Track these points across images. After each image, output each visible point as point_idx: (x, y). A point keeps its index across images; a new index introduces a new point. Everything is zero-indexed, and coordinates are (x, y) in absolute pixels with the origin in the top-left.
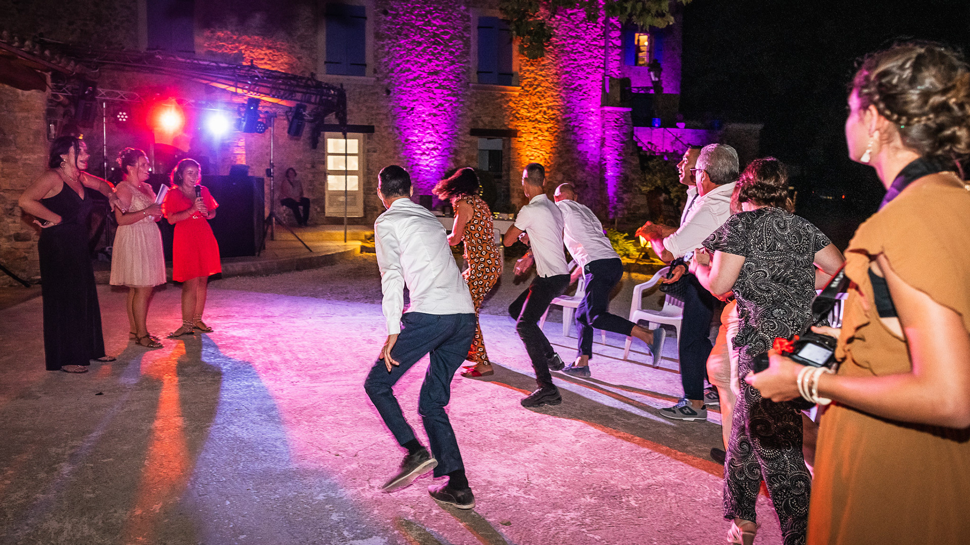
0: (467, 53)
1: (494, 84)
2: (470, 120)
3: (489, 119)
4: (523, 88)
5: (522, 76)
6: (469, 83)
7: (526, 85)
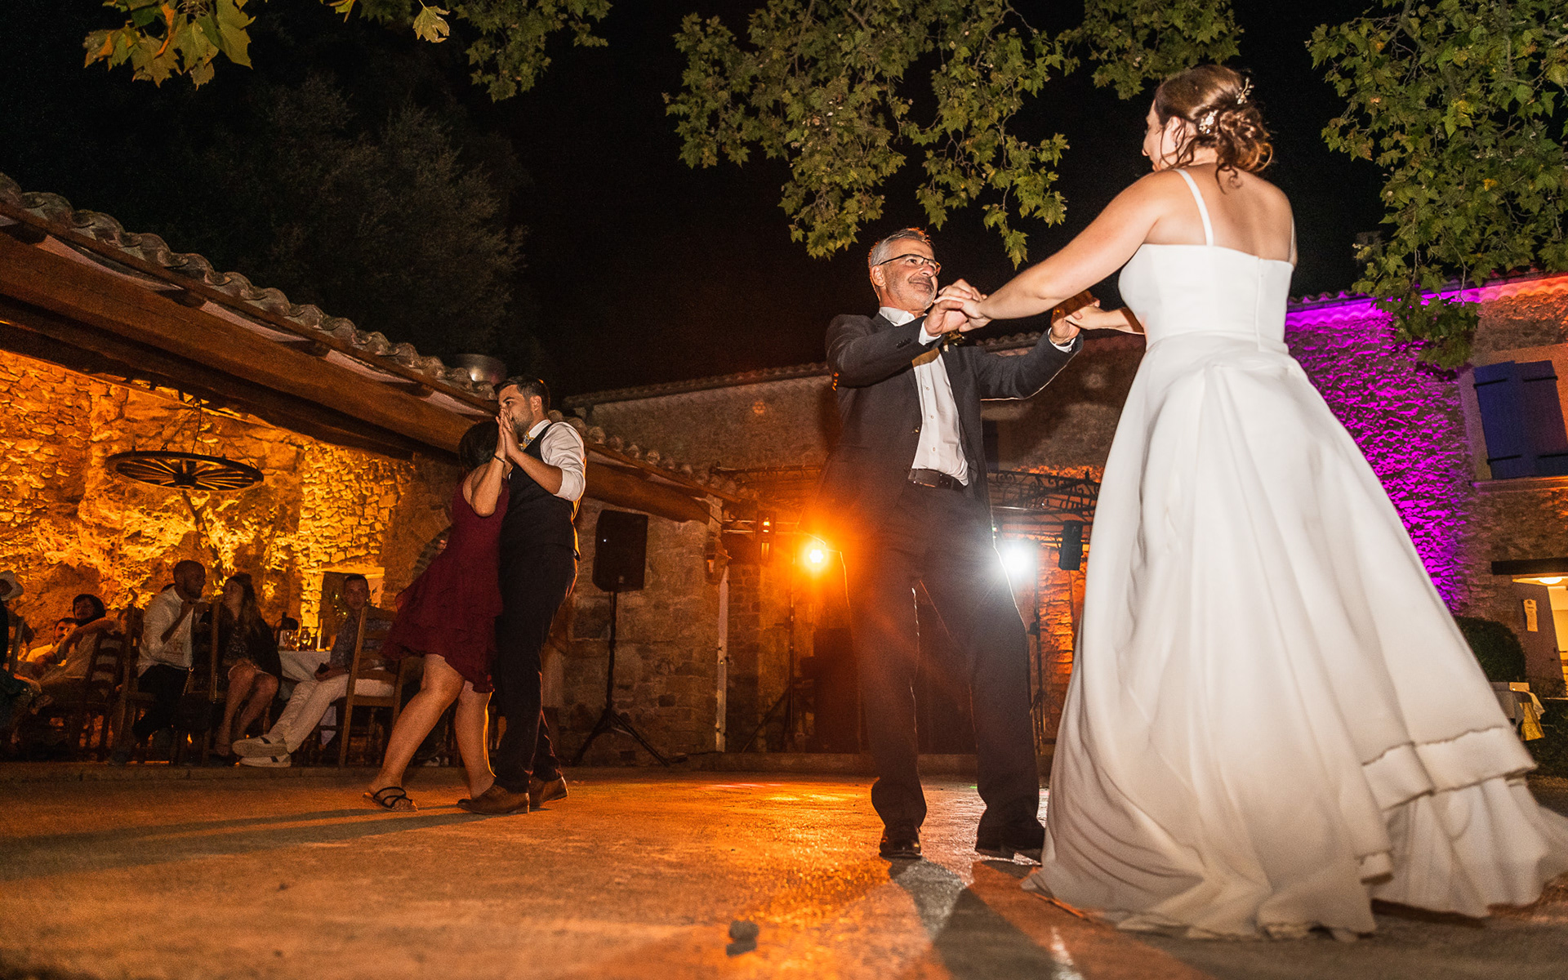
0: (1461, 433)
1: (1532, 476)
2: (1488, 547)
3: (1532, 540)
6: (1475, 480)
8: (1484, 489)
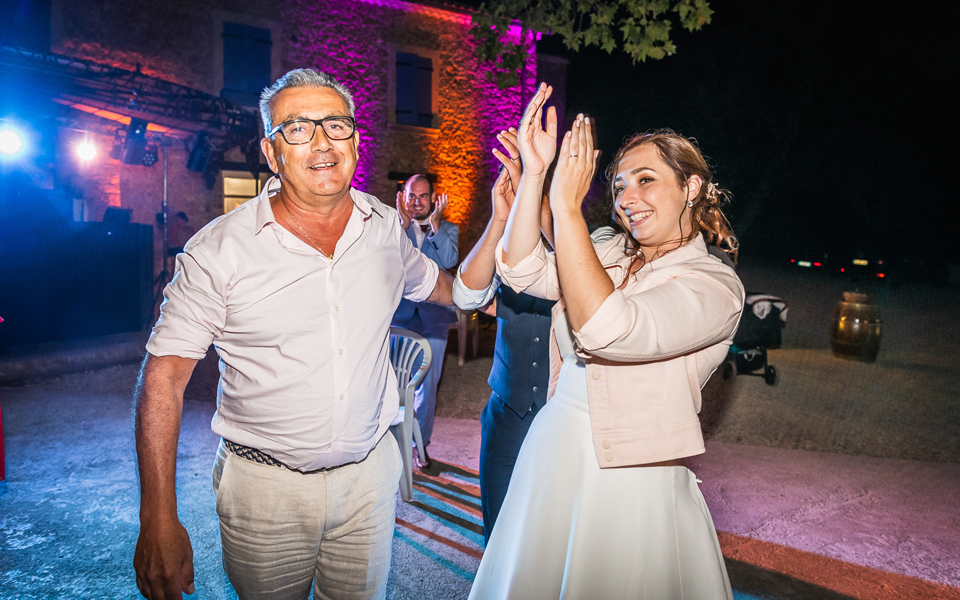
0: (385, 91)
1: (414, 125)
2: (388, 163)
3: (408, 161)
4: (442, 131)
5: (442, 118)
6: (387, 122)
7: (445, 128)
8: (392, 128)
